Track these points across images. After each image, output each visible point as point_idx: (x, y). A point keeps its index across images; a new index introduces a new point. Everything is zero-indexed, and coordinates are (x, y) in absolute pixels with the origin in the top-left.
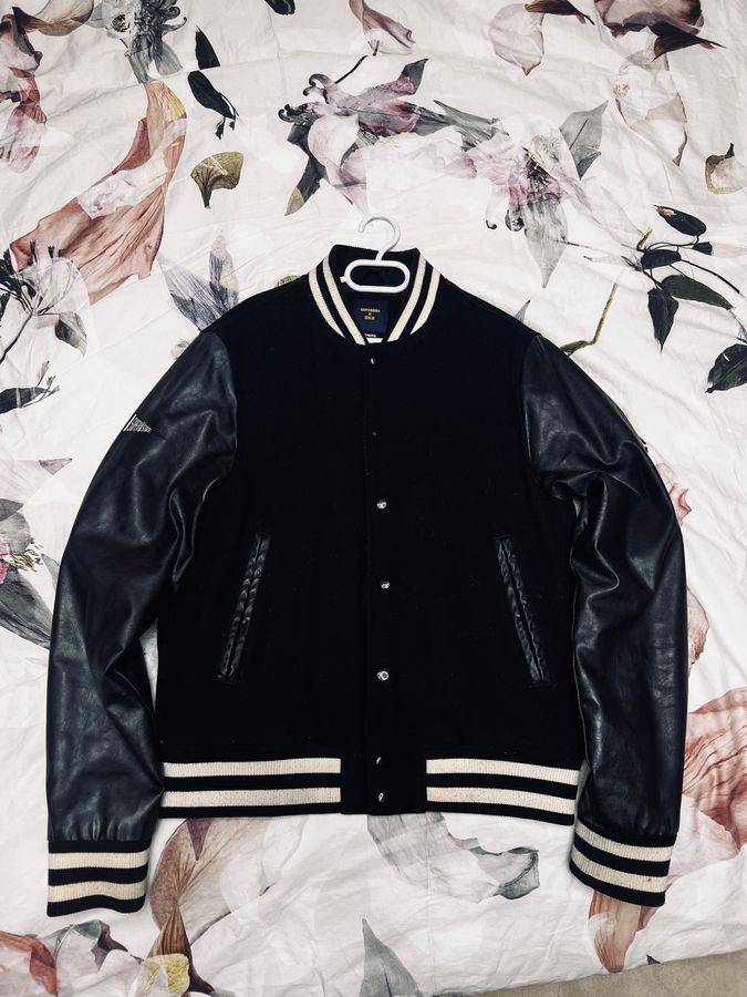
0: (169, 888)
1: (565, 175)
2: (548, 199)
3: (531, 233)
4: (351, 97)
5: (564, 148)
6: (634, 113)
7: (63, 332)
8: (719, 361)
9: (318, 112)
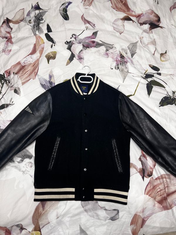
0: (36, 217)
1: (128, 57)
2: (125, 63)
3: (121, 70)
4: (81, 39)
5: (128, 51)
6: (144, 43)
7: (16, 91)
8: (162, 100)
9: (74, 42)
